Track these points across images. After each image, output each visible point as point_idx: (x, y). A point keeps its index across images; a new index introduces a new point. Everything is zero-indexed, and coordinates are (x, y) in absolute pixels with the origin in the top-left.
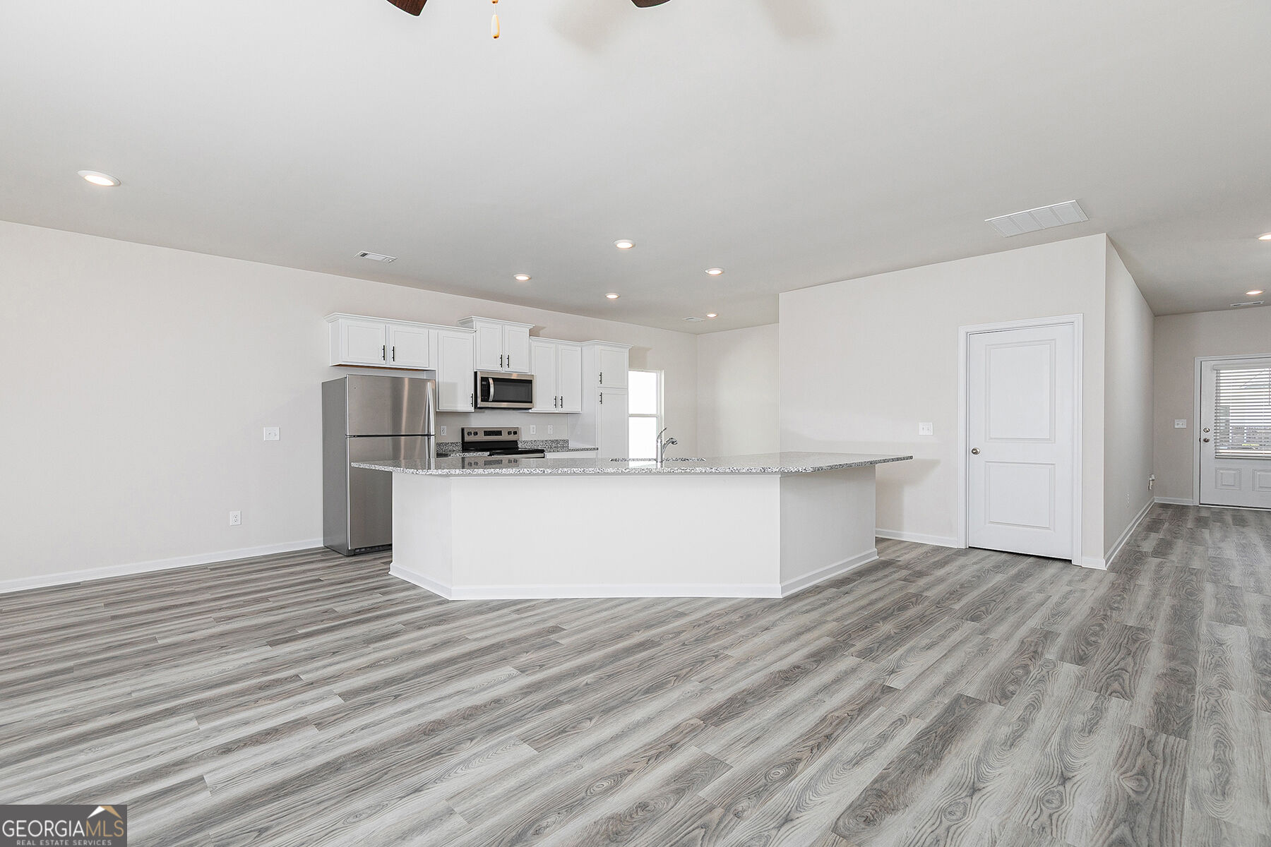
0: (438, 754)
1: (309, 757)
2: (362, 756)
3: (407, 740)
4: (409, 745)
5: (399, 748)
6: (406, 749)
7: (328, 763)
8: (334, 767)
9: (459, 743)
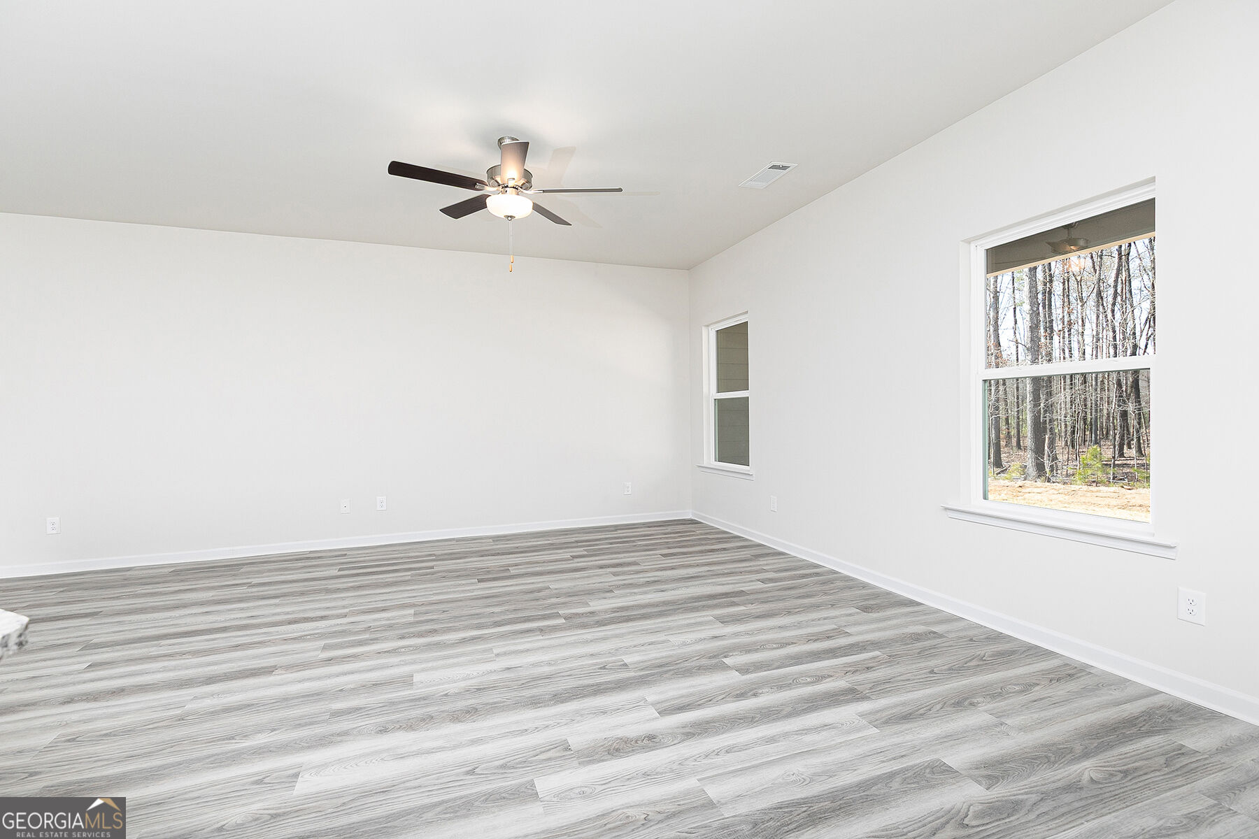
0: (480, 689)
1: (577, 712)
2: (535, 703)
3: (494, 708)
4: (495, 703)
5: (504, 702)
6: (499, 699)
7: (562, 702)
8: (558, 698)
9: (457, 694)
